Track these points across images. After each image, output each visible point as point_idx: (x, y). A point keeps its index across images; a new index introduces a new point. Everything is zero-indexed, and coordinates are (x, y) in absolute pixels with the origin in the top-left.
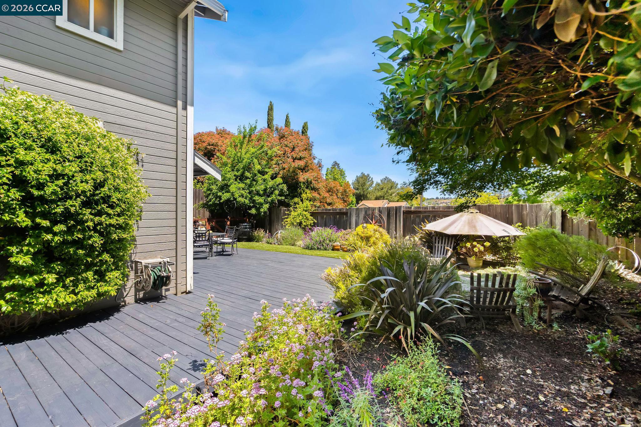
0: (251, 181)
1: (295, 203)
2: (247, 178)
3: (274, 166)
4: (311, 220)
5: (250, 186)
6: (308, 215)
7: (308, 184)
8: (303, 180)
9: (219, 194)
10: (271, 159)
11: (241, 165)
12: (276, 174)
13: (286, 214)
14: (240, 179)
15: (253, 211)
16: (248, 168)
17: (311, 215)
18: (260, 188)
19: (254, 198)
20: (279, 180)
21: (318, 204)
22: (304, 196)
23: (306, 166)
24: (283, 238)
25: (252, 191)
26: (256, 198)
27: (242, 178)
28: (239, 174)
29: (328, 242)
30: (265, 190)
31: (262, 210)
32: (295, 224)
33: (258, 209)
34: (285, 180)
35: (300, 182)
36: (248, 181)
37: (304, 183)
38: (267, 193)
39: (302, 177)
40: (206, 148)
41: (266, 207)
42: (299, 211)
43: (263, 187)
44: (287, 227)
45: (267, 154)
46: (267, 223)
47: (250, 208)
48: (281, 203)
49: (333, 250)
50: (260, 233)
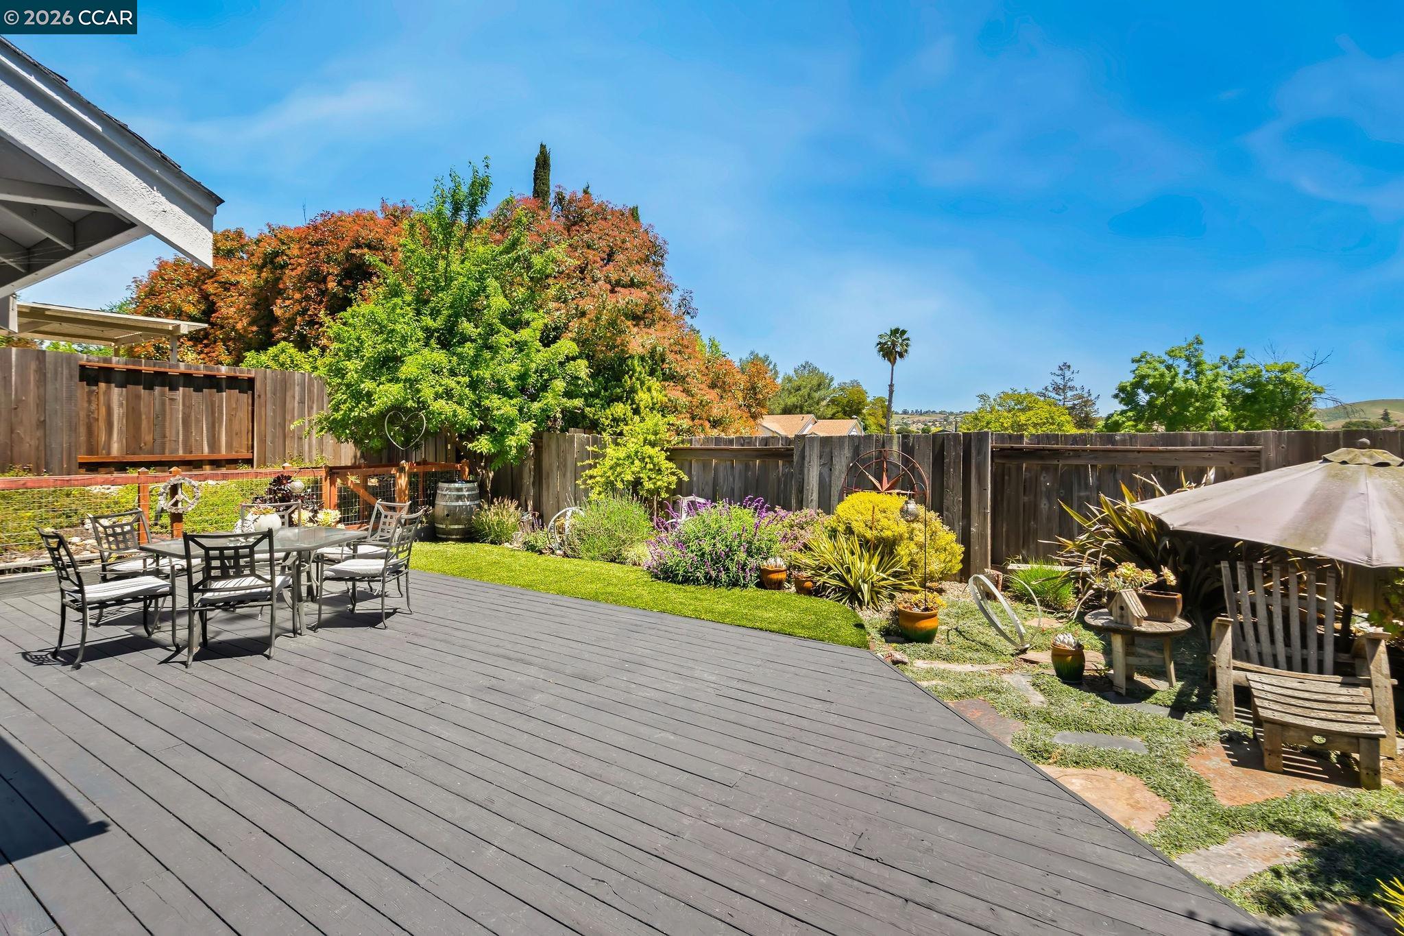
0: (479, 350)
1: (616, 420)
2: (464, 339)
3: (552, 305)
4: (669, 475)
5: (475, 362)
6: (660, 458)
7: (655, 363)
8: (640, 350)
9: (367, 385)
10: (540, 281)
11: (446, 297)
12: (556, 329)
13: (588, 455)
14: (439, 341)
15: (483, 445)
16: (469, 308)
17: (668, 459)
18: (508, 369)
19: (486, 403)
20: (566, 346)
21: (685, 423)
22: (642, 397)
23: (649, 309)
24: (581, 534)
25: (481, 380)
26: (493, 401)
27: (447, 339)
28: (438, 323)
29: (742, 556)
30: (523, 377)
31: (511, 441)
32: (620, 485)
33: (498, 439)
34: (586, 347)
35: (632, 357)
36: (469, 349)
37: (642, 359)
38: (528, 389)
39: (638, 341)
40: (349, 257)
41: (526, 429)
42: (632, 445)
43: (515, 367)
44: (593, 496)
45: (529, 267)
46: (528, 480)
47: (472, 434)
48: (573, 419)
49: (761, 585)
50: (504, 514)
